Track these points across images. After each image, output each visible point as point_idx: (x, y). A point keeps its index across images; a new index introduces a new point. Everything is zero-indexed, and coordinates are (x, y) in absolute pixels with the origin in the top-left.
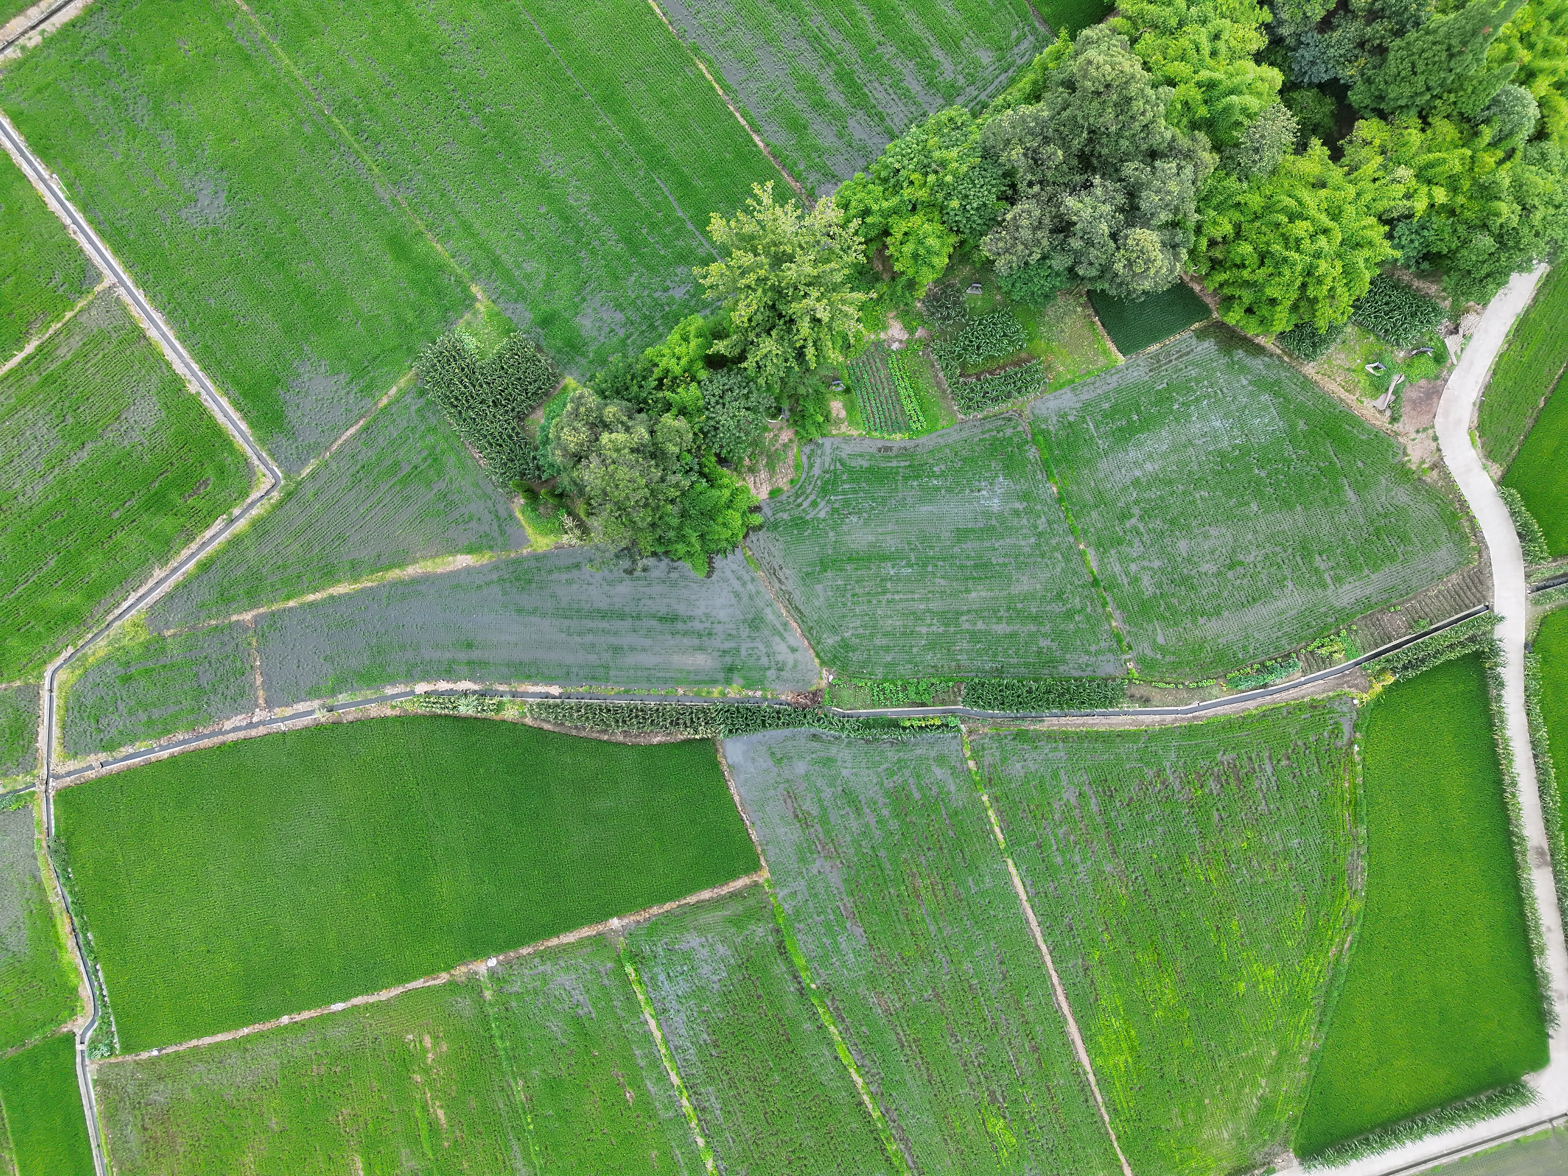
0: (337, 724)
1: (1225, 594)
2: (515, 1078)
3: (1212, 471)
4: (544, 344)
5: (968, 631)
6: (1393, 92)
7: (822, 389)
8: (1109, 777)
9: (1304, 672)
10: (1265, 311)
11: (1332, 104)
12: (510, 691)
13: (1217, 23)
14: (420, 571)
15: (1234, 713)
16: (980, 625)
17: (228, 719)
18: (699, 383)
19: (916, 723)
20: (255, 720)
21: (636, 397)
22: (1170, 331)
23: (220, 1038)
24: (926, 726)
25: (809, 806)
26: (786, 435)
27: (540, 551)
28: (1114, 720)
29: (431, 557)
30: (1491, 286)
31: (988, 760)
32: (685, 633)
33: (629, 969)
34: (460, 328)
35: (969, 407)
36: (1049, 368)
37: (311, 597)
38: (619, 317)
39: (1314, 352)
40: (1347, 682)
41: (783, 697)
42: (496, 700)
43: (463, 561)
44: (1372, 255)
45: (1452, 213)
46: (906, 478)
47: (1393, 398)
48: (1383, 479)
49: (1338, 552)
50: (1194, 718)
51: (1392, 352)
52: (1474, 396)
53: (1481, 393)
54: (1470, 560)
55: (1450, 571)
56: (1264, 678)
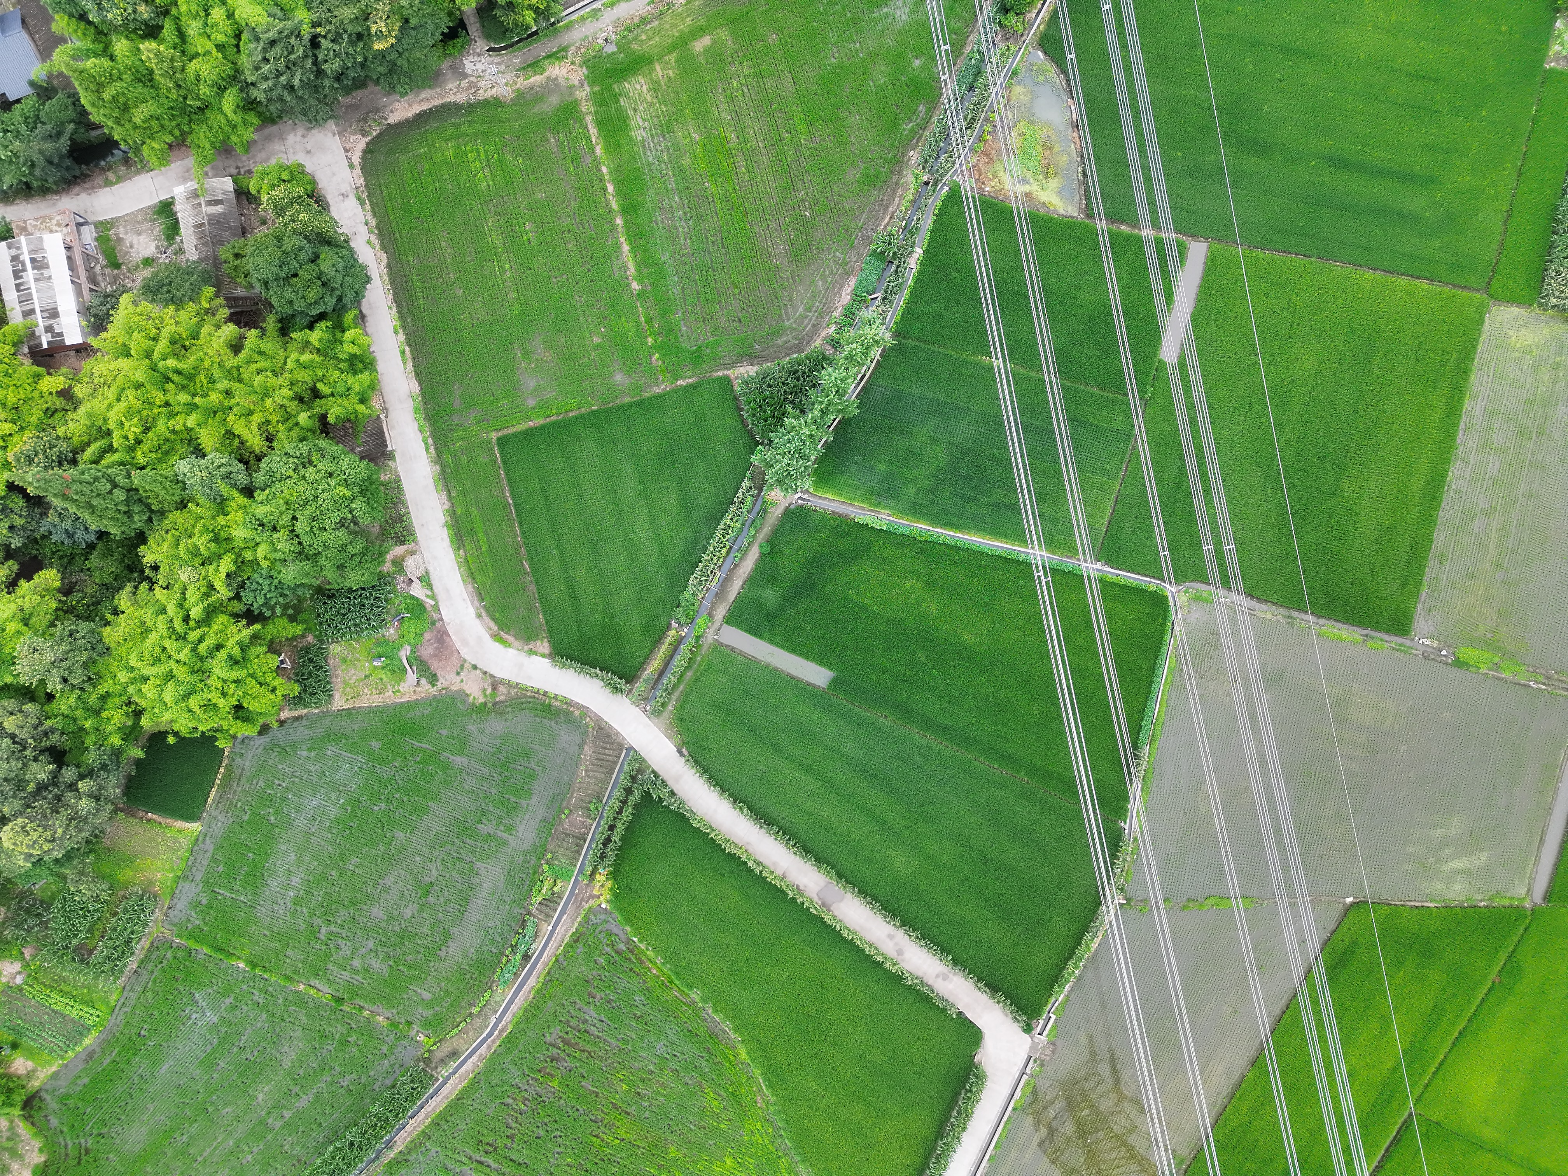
1: (441, 917)
9: (547, 922)
15: (526, 1000)
22: (210, 774)
28: (445, 1091)
36: (149, 884)
40: (582, 900)
47: (415, 668)
48: (471, 728)
49: (491, 809)
50: (501, 1031)
51: (384, 636)
52: (472, 611)
53: (476, 603)
54: (587, 725)
55: (581, 746)
56: (518, 957)
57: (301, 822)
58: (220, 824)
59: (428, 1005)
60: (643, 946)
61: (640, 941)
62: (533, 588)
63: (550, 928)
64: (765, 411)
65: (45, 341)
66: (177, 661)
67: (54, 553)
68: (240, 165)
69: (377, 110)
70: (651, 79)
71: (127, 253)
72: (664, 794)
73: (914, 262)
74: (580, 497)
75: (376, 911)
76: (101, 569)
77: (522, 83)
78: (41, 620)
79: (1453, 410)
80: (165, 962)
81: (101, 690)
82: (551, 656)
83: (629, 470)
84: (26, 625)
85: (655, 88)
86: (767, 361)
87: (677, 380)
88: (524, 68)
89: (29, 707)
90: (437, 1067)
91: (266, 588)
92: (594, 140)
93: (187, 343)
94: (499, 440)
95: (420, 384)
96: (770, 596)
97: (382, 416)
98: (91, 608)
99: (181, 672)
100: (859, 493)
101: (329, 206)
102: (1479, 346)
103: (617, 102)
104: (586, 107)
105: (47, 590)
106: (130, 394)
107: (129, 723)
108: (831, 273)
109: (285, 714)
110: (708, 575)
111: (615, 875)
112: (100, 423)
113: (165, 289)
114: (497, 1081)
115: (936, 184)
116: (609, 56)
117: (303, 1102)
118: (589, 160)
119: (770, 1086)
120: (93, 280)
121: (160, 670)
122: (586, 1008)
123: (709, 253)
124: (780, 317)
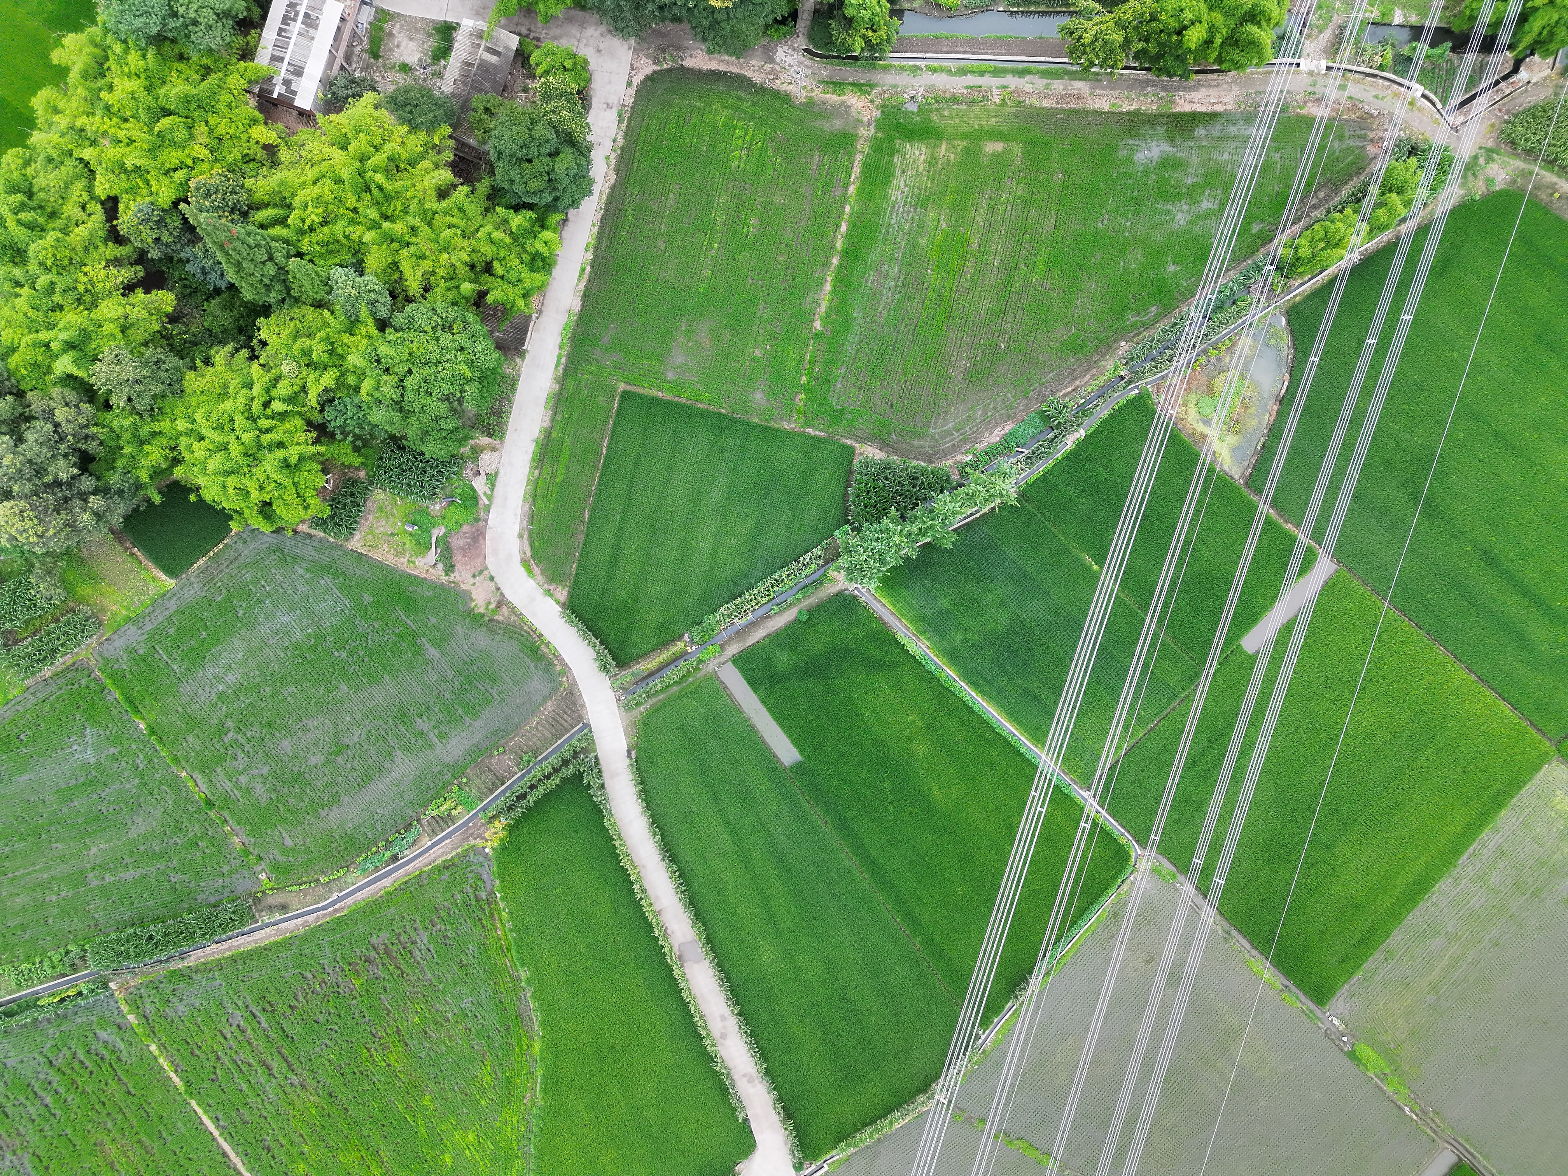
1: (340, 780)
9: (430, 836)
15: (373, 895)
16: (109, 878)
22: (209, 544)
28: (257, 935)
40: (471, 835)
47: (439, 551)
48: (459, 629)
49: (436, 709)
50: (335, 911)
51: (427, 507)
52: (516, 529)
53: (525, 523)
54: (561, 685)
55: (545, 699)
56: (388, 854)
57: (265, 629)
58: (192, 592)
59: (286, 851)
60: (501, 905)
61: (502, 899)
62: (581, 538)
63: (429, 844)
64: (870, 498)
65: (278, 90)
66: (238, 438)
67: (181, 279)
68: (533, 28)
69: (679, 48)
70: (932, 154)
71: (391, 50)
72: (595, 782)
73: (1071, 441)
74: (667, 481)
75: (285, 743)
76: (216, 317)
77: (818, 94)
78: (138, 335)
79: (1472, 830)
80: (76, 686)
81: (157, 426)
82: (564, 606)
83: (722, 482)
84: (123, 332)
85: (932, 162)
86: (896, 454)
87: (809, 427)
88: (827, 83)
89: (86, 407)
90: (262, 911)
91: (350, 414)
92: (853, 177)
93: (402, 166)
94: (625, 394)
95: (583, 306)
96: (784, 660)
97: (534, 316)
98: (187, 345)
99: (235, 449)
100: (912, 613)
101: (590, 108)
102: (1524, 789)
103: (892, 156)
104: (862, 146)
105: (158, 310)
106: (328, 184)
107: (164, 466)
108: (995, 408)
109: (303, 528)
110: (740, 611)
111: (512, 829)
112: (285, 194)
113: (409, 108)
114: (307, 951)
115: (1130, 382)
116: (907, 112)
117: (129, 875)
118: (839, 192)
119: (544, 1090)
120: (348, 58)
121: (218, 437)
122: (422, 931)
123: (898, 332)
124: (929, 422)
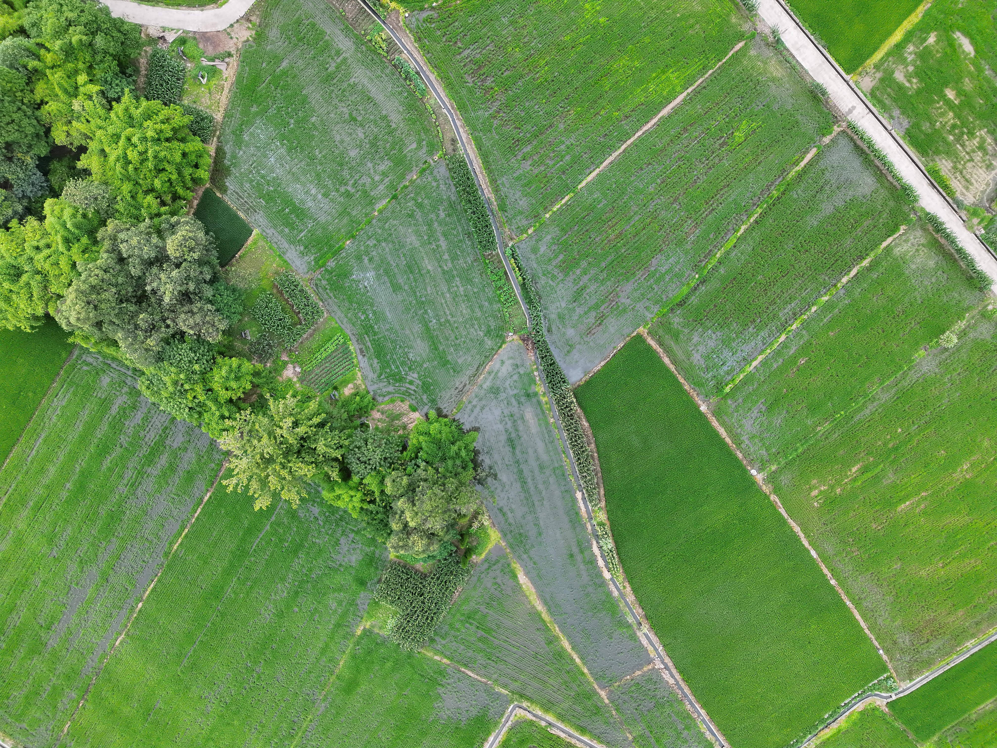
0: (647, 617)
1: (372, 117)
2: (817, 433)
3: (301, 152)
4: (376, 580)
5: (452, 262)
6: (30, 130)
7: (340, 404)
8: (507, 146)
9: (401, 52)
10: (193, 157)
11: (53, 163)
12: (589, 521)
13: (29, 251)
14: (538, 602)
15: (441, 85)
16: (446, 257)
17: (667, 682)
18: (362, 479)
19: (518, 274)
20: (662, 666)
21: (385, 513)
22: (227, 209)
23: (858, 617)
24: (518, 267)
25: (591, 319)
26: (377, 415)
27: (500, 536)
28: (472, 156)
29: (527, 598)
30: (126, 27)
31: (524, 222)
32: (517, 430)
33: (727, 390)
34: (386, 632)
35: (318, 312)
36: (277, 273)
37: (578, 660)
38: (343, 541)
39: (207, 118)
40: (397, 24)
41: (533, 358)
42: (598, 528)
43: (522, 579)
44: (132, 106)
45: (91, 67)
46: (375, 334)
47: (217, 60)
48: (268, 48)
49: (322, 58)
50: (453, 108)
52: (198, 13)
53: (194, 9)
58: (261, 220)
59: (419, 147)
63: (405, 52)
75: (352, 153)
80: (326, 285)
90: (456, 155)
117: (443, 244)
